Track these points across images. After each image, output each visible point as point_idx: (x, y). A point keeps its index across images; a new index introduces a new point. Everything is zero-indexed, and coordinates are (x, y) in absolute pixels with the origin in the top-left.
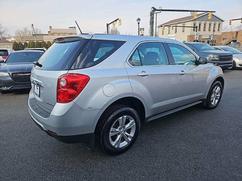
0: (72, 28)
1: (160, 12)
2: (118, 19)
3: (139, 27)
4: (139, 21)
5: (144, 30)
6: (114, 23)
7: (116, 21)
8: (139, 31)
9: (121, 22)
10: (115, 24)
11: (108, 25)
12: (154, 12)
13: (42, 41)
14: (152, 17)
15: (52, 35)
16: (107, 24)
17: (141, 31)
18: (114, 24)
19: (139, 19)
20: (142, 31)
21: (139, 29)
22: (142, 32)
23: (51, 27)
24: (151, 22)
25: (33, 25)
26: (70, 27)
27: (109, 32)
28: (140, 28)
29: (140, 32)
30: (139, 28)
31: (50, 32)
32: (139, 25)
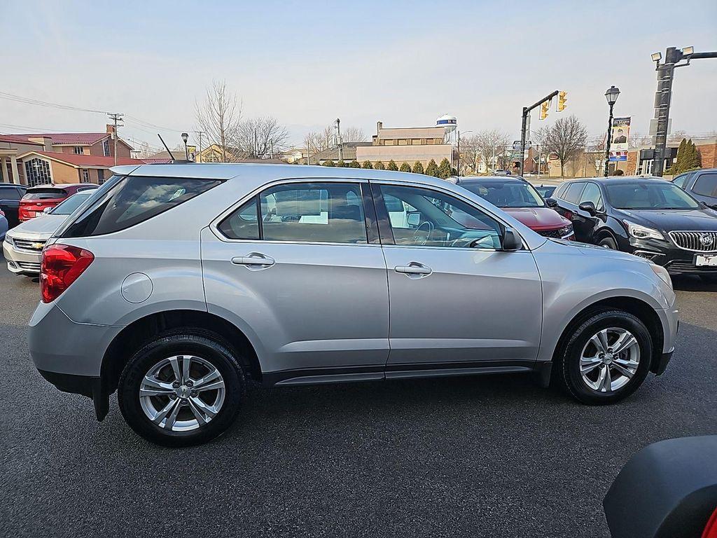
0: (446, 122)
1: (688, 64)
2: (556, 93)
3: (611, 114)
4: (612, 97)
5: (629, 124)
6: (544, 104)
7: (550, 98)
8: (612, 128)
9: (564, 101)
10: (547, 107)
11: (526, 112)
12: (676, 65)
13: (351, 161)
14: (664, 79)
15: (380, 145)
16: (525, 109)
17: (619, 128)
18: (544, 107)
19: (614, 91)
20: (624, 127)
21: (610, 121)
22: (620, 130)
23: (381, 123)
24: (659, 96)
25: (338, 121)
26: (439, 119)
27: (527, 132)
28: (615, 117)
29: (616, 129)
30: (611, 117)
31: (376, 136)
32: (611, 108)
